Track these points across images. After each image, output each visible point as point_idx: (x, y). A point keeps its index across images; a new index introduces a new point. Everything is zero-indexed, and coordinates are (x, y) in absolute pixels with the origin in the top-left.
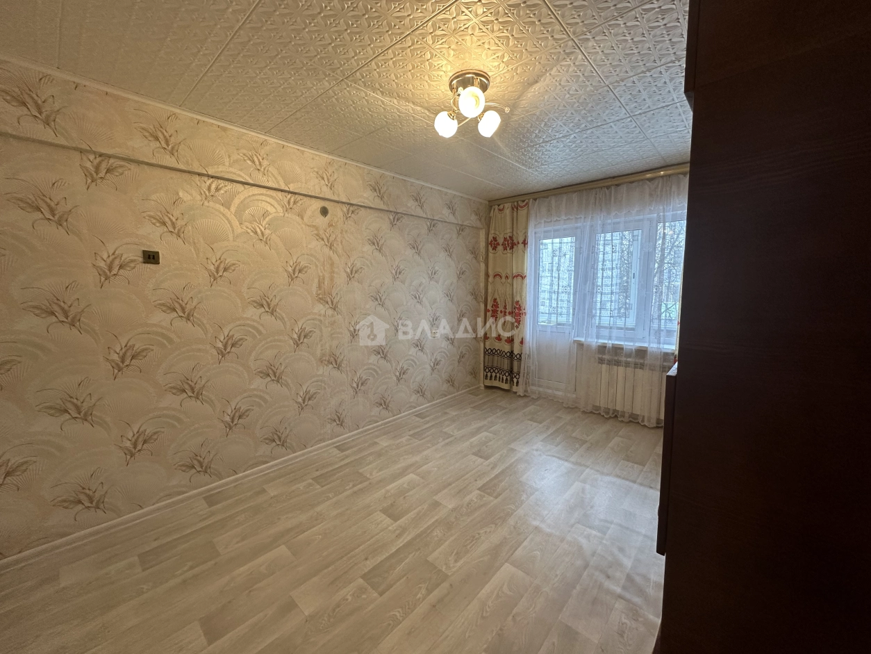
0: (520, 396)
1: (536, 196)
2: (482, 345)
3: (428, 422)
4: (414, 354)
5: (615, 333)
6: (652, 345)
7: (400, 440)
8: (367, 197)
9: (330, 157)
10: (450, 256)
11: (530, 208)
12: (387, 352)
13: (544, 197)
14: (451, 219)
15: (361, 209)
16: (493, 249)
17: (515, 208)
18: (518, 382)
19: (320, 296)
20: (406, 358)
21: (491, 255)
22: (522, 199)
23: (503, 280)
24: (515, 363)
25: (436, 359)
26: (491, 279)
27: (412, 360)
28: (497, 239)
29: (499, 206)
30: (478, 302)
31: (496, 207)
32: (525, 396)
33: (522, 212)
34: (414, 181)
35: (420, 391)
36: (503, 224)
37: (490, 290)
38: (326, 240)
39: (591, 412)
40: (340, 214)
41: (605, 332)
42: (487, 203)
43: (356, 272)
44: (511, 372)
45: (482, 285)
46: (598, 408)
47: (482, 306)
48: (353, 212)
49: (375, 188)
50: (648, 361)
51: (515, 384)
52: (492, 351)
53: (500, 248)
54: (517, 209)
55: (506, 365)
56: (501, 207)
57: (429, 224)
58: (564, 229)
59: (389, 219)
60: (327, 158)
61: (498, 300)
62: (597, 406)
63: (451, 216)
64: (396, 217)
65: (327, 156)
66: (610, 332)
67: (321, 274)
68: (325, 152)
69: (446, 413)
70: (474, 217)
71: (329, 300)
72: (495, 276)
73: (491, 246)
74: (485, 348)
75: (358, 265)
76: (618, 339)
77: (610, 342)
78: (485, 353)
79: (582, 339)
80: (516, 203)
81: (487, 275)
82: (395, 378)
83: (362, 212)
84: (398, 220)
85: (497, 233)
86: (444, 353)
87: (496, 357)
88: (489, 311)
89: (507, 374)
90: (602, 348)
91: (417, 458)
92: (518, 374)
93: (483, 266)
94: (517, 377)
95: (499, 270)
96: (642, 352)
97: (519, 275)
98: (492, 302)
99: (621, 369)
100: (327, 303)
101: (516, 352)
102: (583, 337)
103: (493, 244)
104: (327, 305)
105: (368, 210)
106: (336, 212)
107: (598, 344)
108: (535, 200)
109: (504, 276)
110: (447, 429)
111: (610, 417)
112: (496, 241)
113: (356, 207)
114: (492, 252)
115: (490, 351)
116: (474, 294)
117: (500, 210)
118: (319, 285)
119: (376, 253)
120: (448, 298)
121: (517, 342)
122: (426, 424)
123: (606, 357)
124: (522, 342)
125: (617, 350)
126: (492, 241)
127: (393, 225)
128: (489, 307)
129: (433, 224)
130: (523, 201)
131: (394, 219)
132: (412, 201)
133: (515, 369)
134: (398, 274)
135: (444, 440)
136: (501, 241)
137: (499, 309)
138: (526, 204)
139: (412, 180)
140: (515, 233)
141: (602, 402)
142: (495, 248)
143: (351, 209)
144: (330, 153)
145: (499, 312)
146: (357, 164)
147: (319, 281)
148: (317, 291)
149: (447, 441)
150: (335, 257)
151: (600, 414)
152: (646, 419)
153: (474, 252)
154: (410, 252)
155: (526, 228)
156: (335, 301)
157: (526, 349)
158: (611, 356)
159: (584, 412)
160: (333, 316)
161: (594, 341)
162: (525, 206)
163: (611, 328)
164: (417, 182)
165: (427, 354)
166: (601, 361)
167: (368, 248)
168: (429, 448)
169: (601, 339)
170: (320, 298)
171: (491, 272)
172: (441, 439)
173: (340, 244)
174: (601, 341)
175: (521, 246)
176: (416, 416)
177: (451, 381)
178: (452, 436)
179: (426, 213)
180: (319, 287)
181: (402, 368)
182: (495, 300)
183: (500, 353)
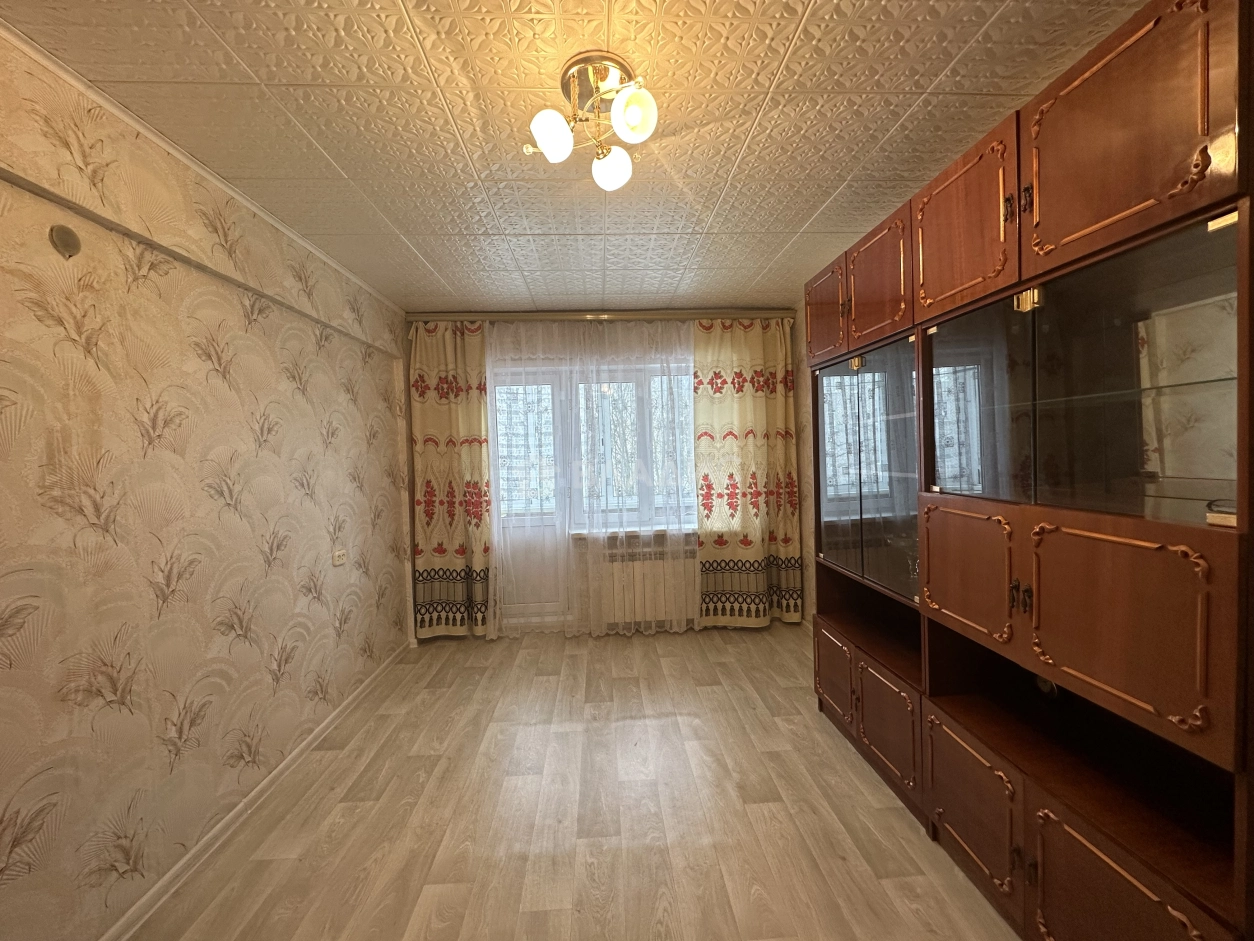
0: (492, 641)
1: (494, 317)
2: (408, 566)
3: (360, 752)
4: (305, 611)
5: (626, 516)
6: (671, 527)
7: (327, 823)
8: (194, 239)
9: (92, 95)
10: (355, 401)
11: (486, 334)
12: (250, 620)
13: (506, 322)
14: (356, 330)
15: (176, 264)
16: (420, 396)
17: (460, 331)
18: (484, 619)
19: (56, 493)
20: (291, 624)
21: (416, 406)
22: (472, 318)
23: (442, 448)
24: (478, 588)
25: (343, 611)
26: (419, 447)
27: (300, 624)
28: (426, 377)
29: (426, 323)
30: (398, 489)
31: (421, 324)
32: (499, 638)
33: (473, 340)
34: (295, 238)
35: (320, 691)
36: (435, 356)
37: (419, 466)
38: (70, 324)
39: (608, 635)
40: (115, 262)
41: (613, 517)
42: (403, 314)
43: (166, 423)
44: (470, 603)
45: (403, 457)
46: (613, 626)
47: (405, 496)
48: (152, 267)
49: (215, 224)
50: (668, 549)
51: (480, 622)
52: (429, 574)
53: (432, 394)
54: (463, 334)
55: (459, 592)
56: (431, 326)
57: (318, 333)
58: (543, 373)
59: (243, 306)
60: (81, 94)
61: (434, 483)
62: (612, 624)
63: (356, 325)
64: (259, 303)
65: (81, 88)
66: (621, 517)
67: (58, 426)
68: (80, 75)
69: (384, 718)
70: (387, 336)
71: (86, 502)
72: (426, 441)
73: (417, 389)
74: (414, 571)
75: (173, 406)
76: (630, 524)
77: (622, 530)
78: (415, 579)
79: (585, 532)
80: (459, 324)
81: (411, 441)
82: (269, 679)
83: (178, 272)
84: (261, 311)
85: (425, 368)
86: (356, 593)
87: (437, 584)
88: (419, 503)
89: (462, 609)
90: (613, 539)
91: (406, 843)
92: (485, 603)
93: (402, 424)
94: (483, 609)
95: (432, 431)
96: (660, 538)
97: (475, 439)
98: (424, 488)
99: (637, 564)
100: (81, 511)
101: (478, 567)
102: (585, 528)
103: (417, 386)
104: (79, 519)
105: (195, 274)
106: (105, 256)
107: (608, 535)
108: (492, 323)
109: (443, 440)
110: (415, 747)
111: (633, 634)
112: (424, 381)
113: (161, 257)
114: (418, 399)
115: (425, 575)
116: (391, 474)
117: (428, 331)
118: (51, 457)
119: (217, 381)
120: (355, 485)
121: (478, 549)
122: (358, 757)
123: (619, 551)
124: (486, 550)
125: (632, 538)
126: (417, 381)
127: (249, 318)
128: (419, 496)
129: (326, 333)
130: (472, 322)
131: (252, 307)
132: (292, 279)
133: (478, 597)
134: (265, 433)
135: (429, 773)
136: (433, 382)
137: (437, 500)
138: (479, 328)
139: (291, 235)
140: (460, 371)
141: (619, 617)
142: (422, 394)
143: (149, 257)
144: (93, 83)
145: (437, 504)
146: (171, 151)
147: (49, 444)
148: (43, 478)
149: (438, 771)
150: (104, 380)
151: (617, 633)
152: (675, 623)
153: (387, 397)
154: (286, 386)
155: (481, 366)
156: (107, 503)
157: (495, 559)
158: (626, 549)
159: (598, 638)
160: (100, 548)
161: (601, 532)
162: (477, 330)
163: (621, 510)
164: (300, 241)
165: (327, 605)
166: (612, 558)
167: (195, 366)
168: (413, 805)
169: (611, 527)
170: (55, 499)
171: (418, 435)
172: (423, 776)
173: (118, 345)
174: (611, 530)
175: (474, 393)
176: (318, 748)
177: (367, 650)
178: (439, 757)
179: (317, 311)
180: (51, 462)
181: (283, 649)
182: (428, 483)
183: (447, 576)
